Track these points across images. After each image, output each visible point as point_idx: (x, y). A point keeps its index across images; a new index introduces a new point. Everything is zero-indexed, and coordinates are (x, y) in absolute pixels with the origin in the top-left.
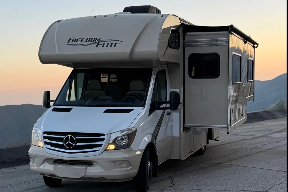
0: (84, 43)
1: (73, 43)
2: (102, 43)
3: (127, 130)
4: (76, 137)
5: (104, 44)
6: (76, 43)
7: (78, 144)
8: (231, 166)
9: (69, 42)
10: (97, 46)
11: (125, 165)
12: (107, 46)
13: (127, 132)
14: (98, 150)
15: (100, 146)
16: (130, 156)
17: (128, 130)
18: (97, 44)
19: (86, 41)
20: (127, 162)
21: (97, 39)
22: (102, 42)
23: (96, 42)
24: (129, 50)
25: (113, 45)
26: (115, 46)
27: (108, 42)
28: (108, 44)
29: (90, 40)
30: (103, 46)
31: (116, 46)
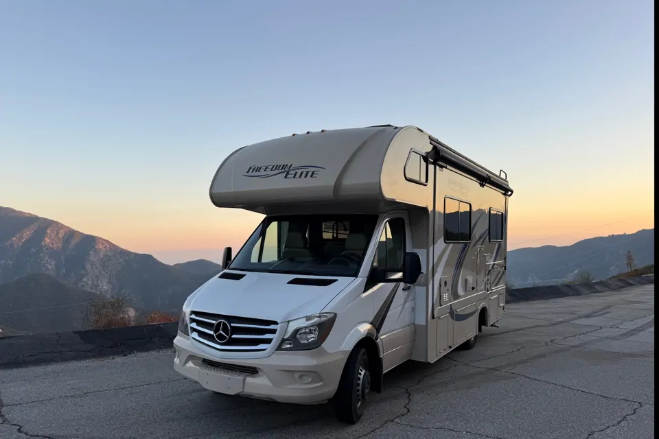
0: (269, 172)
1: (254, 174)
2: (294, 172)
3: (318, 317)
4: (232, 325)
5: (296, 173)
6: (258, 174)
7: (234, 336)
8: (514, 376)
9: (248, 172)
10: (286, 177)
11: (310, 380)
12: (300, 177)
13: (316, 319)
14: (265, 350)
15: (268, 341)
16: (320, 363)
17: (320, 317)
18: (285, 173)
19: (271, 170)
20: (313, 374)
21: (287, 165)
22: (293, 170)
23: (285, 170)
24: (331, 182)
25: (310, 174)
26: (311, 176)
27: (302, 170)
28: (302, 173)
29: (277, 167)
30: (294, 177)
31: (314, 176)
